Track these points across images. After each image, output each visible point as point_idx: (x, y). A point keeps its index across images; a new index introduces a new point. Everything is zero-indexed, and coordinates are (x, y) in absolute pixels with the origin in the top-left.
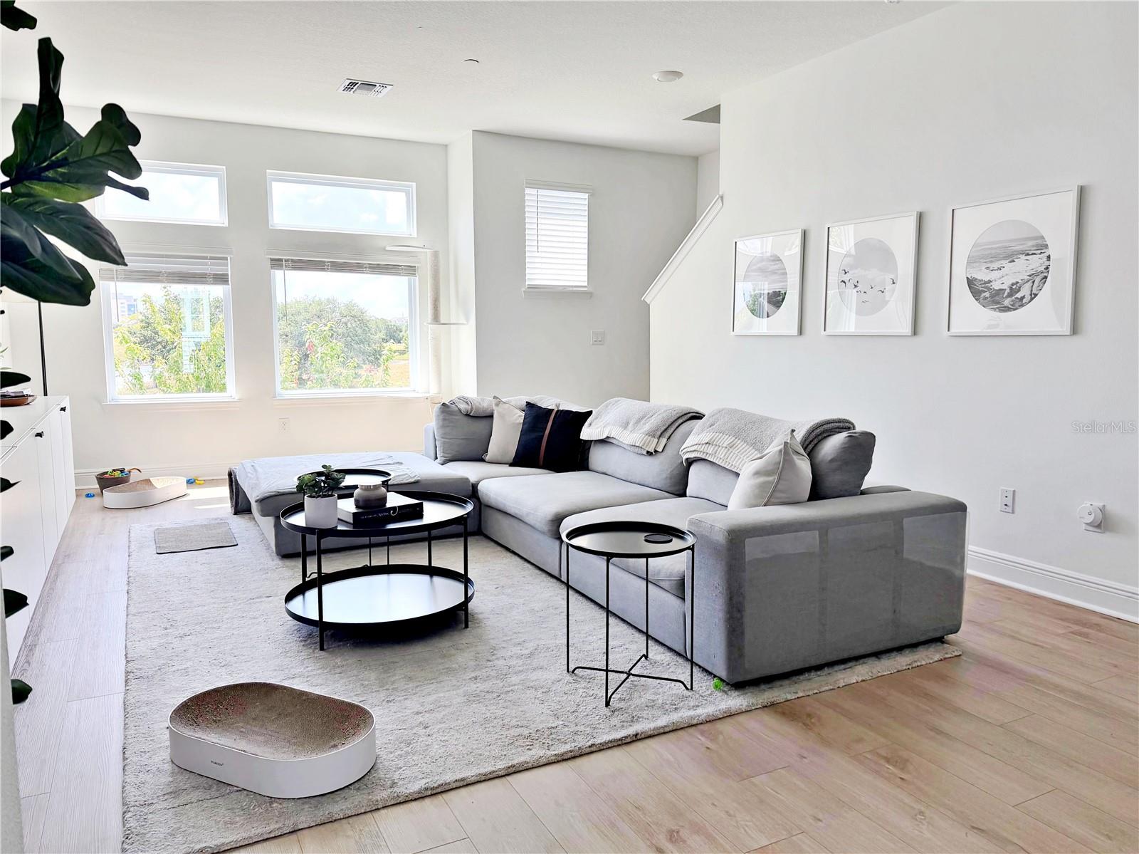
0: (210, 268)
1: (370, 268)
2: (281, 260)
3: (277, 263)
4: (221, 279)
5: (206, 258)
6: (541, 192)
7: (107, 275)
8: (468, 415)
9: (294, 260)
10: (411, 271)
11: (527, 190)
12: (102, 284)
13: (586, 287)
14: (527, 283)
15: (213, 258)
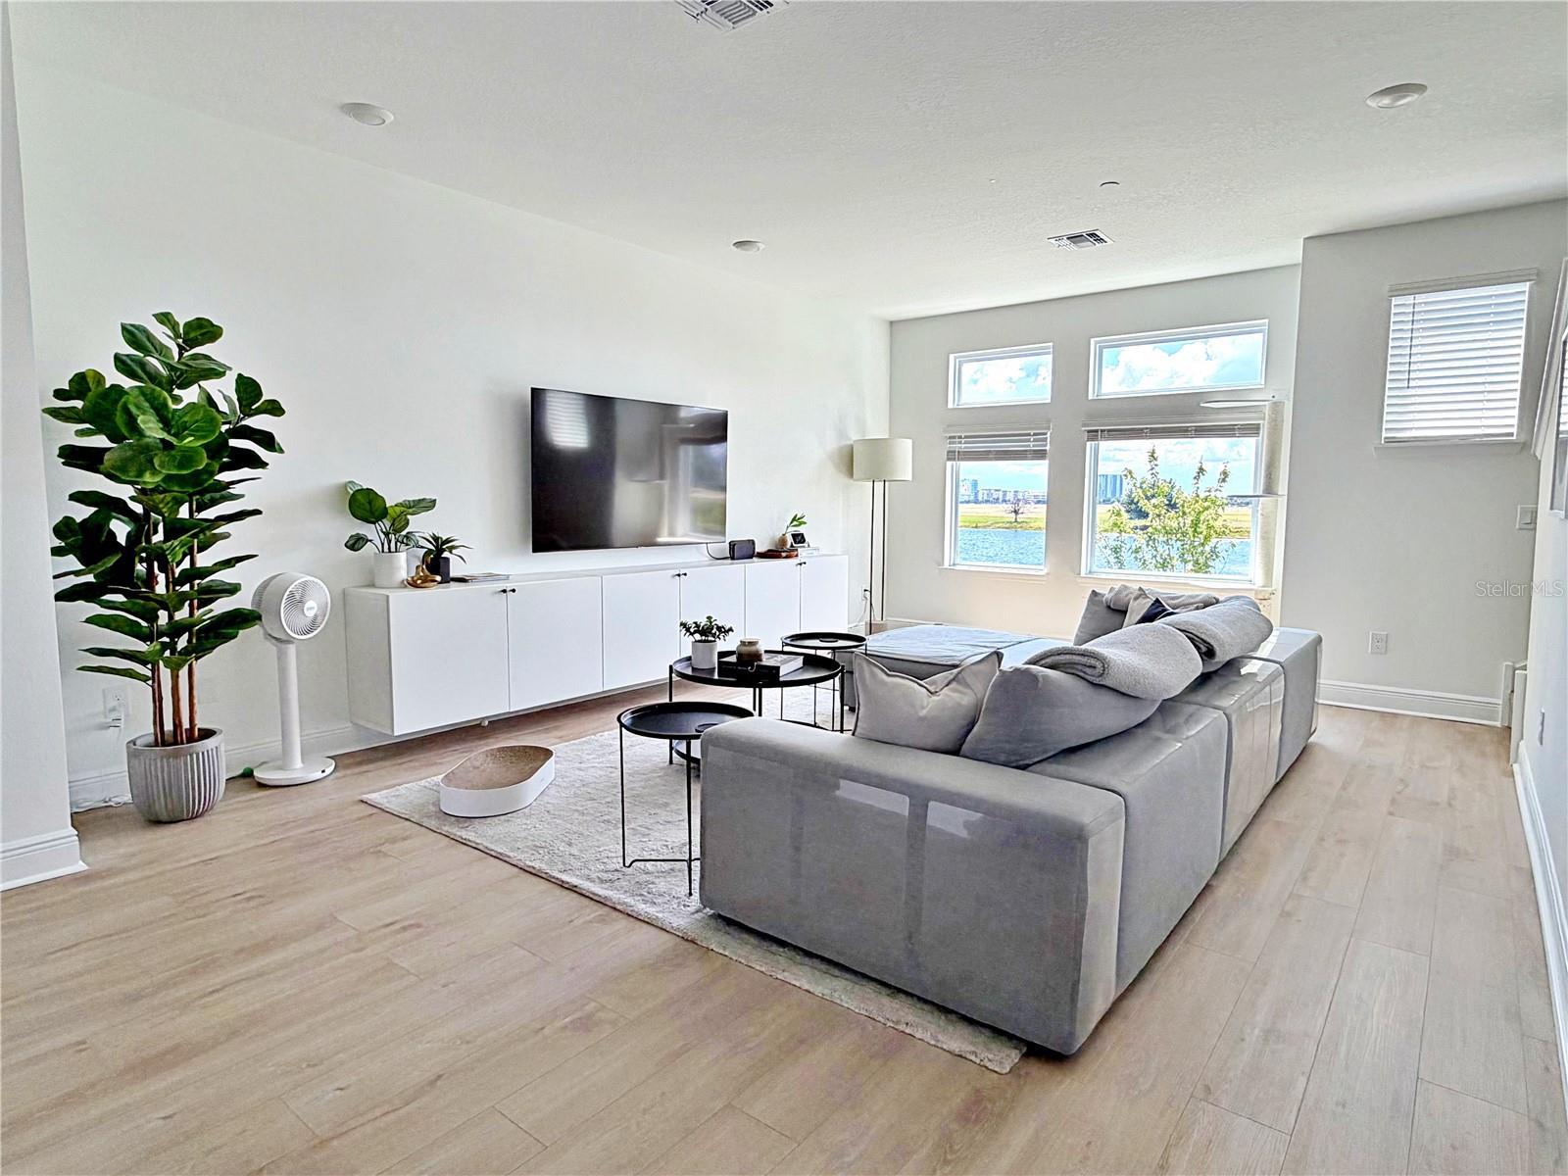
0: (1032, 446)
1: (1196, 431)
2: (1097, 431)
3: (1093, 435)
4: (1040, 455)
5: (1029, 435)
6: (1421, 298)
7: (952, 456)
8: (1109, 607)
9: (1109, 431)
10: (1252, 430)
11: (1395, 301)
12: (949, 464)
13: (1512, 434)
14: (1384, 435)
15: (1035, 434)
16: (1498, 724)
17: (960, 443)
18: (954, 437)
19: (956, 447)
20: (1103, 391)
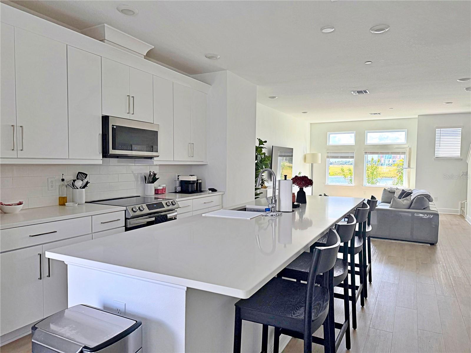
0: (350, 155)
1: (391, 153)
3: (366, 153)
4: (352, 157)
5: (349, 153)
6: (442, 129)
7: (328, 157)
8: (389, 192)
9: (370, 152)
10: (404, 153)
11: (436, 129)
12: (327, 159)
13: (459, 157)
14: (435, 156)
15: (351, 152)
16: (459, 214)
17: (330, 154)
18: (328, 153)
19: (329, 155)
20: (368, 143)
